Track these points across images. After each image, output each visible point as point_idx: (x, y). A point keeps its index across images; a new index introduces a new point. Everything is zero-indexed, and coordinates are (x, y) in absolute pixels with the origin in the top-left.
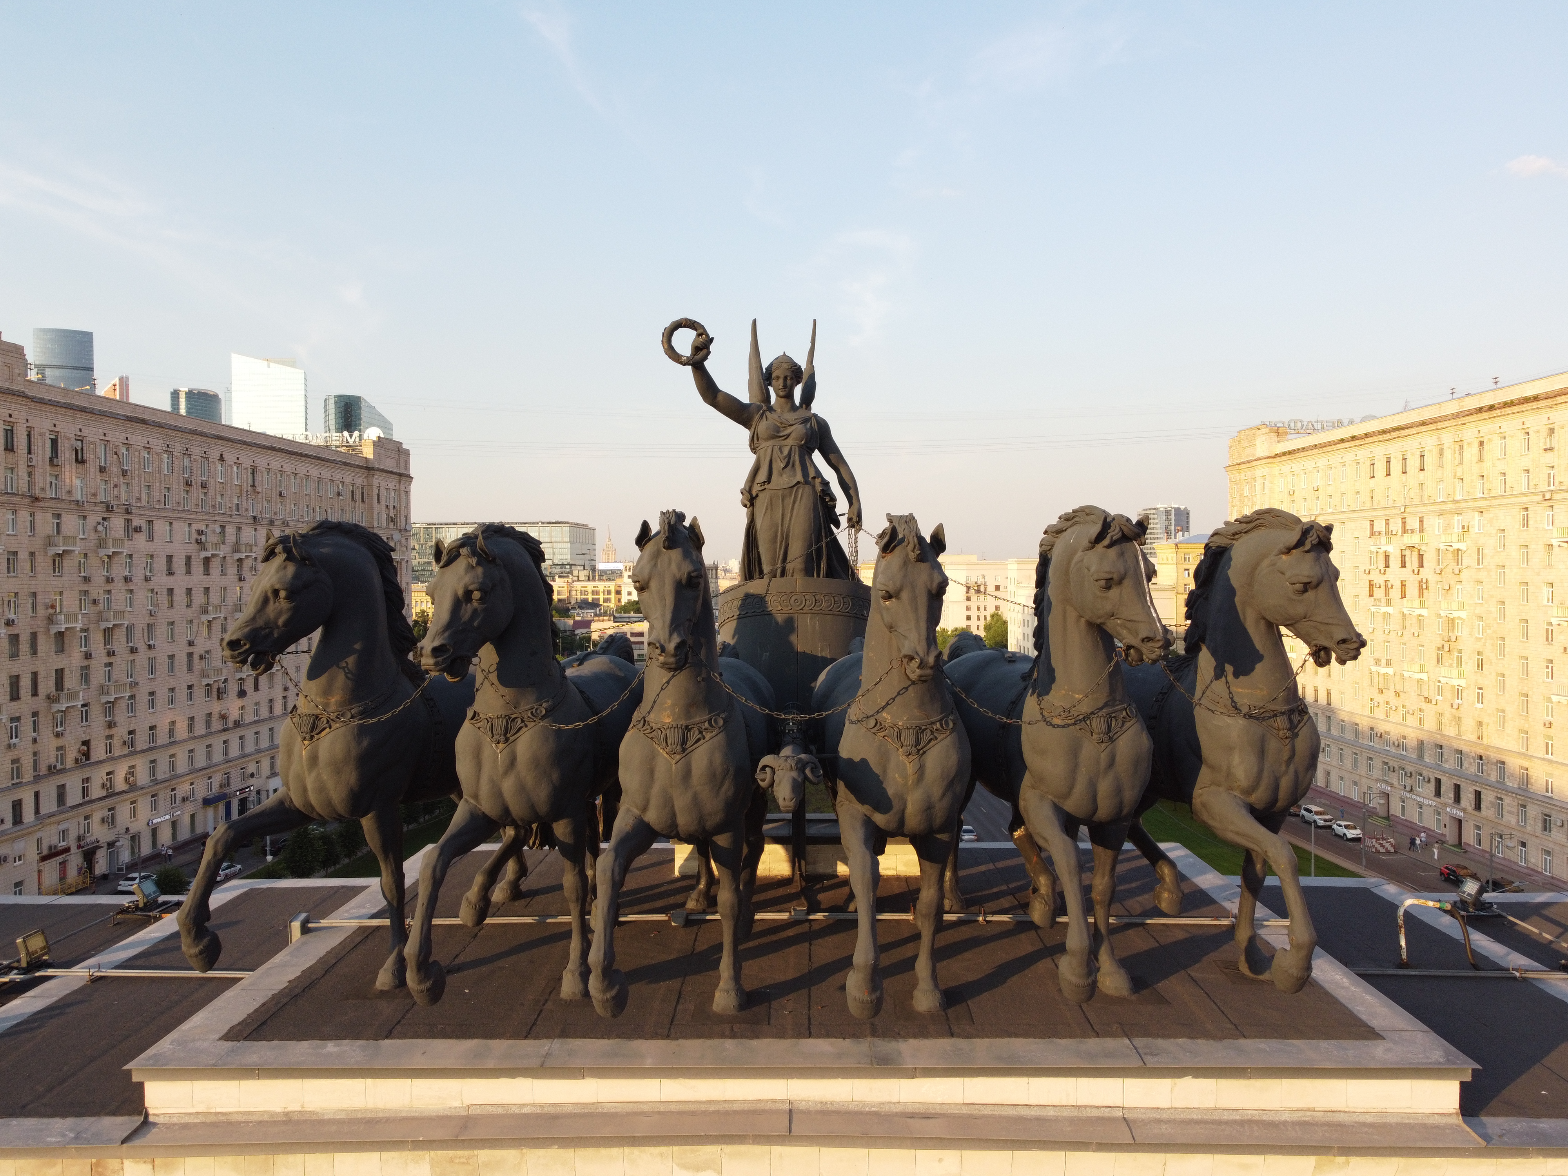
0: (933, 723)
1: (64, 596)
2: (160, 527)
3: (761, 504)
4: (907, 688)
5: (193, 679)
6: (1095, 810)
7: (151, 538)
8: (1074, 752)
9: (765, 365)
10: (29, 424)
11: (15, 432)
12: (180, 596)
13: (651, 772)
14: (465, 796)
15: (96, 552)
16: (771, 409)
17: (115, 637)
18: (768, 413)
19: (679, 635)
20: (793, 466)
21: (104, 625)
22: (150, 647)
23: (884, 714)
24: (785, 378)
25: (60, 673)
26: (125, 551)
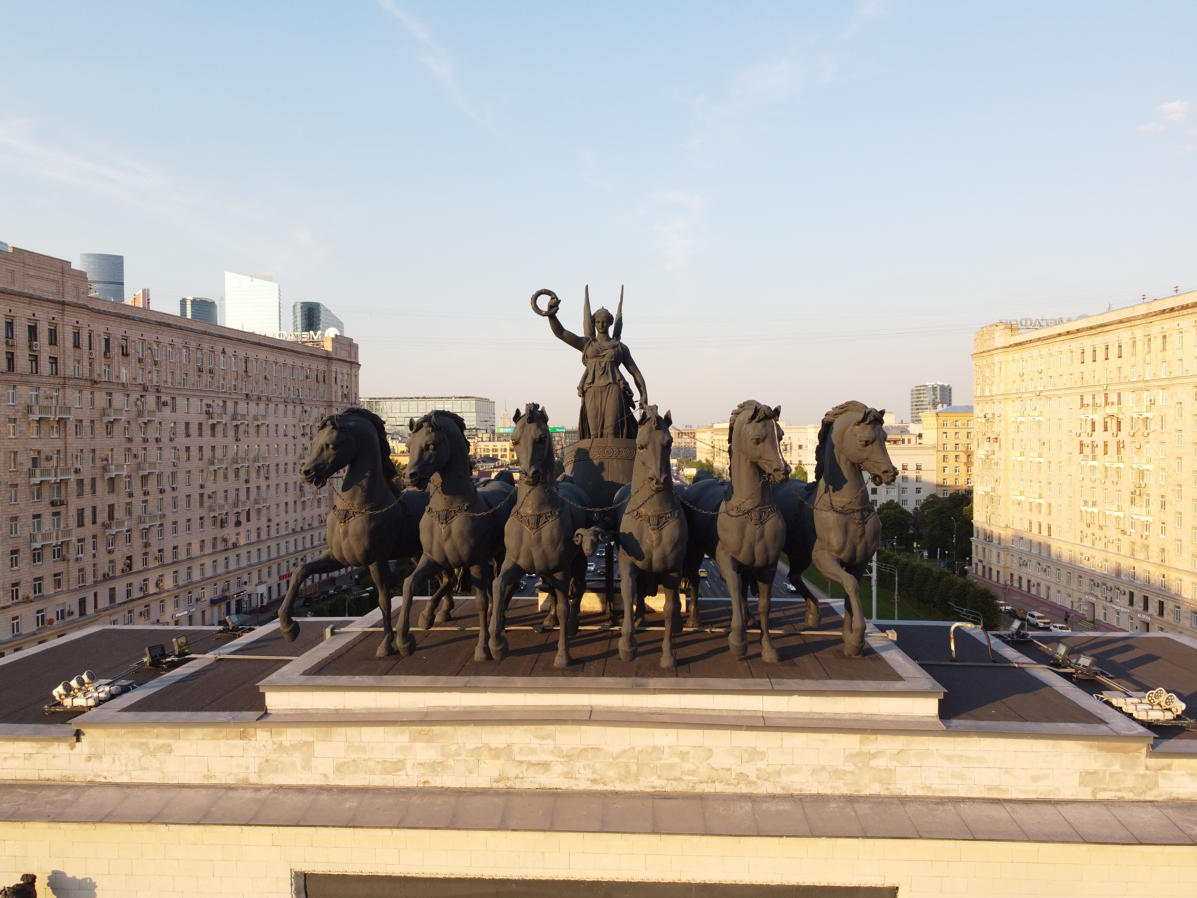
0: (666, 514)
1: (114, 452)
2: (181, 402)
3: (589, 395)
4: (653, 496)
5: (203, 512)
6: (754, 561)
7: (174, 410)
8: (742, 530)
9: (592, 314)
10: (90, 328)
11: (80, 334)
12: (194, 451)
13: (521, 538)
14: (424, 552)
15: (136, 420)
16: (595, 340)
17: (149, 481)
18: (593, 343)
19: (535, 467)
20: (607, 373)
21: (142, 473)
22: (173, 489)
23: (642, 509)
24: (603, 322)
25: (111, 507)
26: (157, 419)
